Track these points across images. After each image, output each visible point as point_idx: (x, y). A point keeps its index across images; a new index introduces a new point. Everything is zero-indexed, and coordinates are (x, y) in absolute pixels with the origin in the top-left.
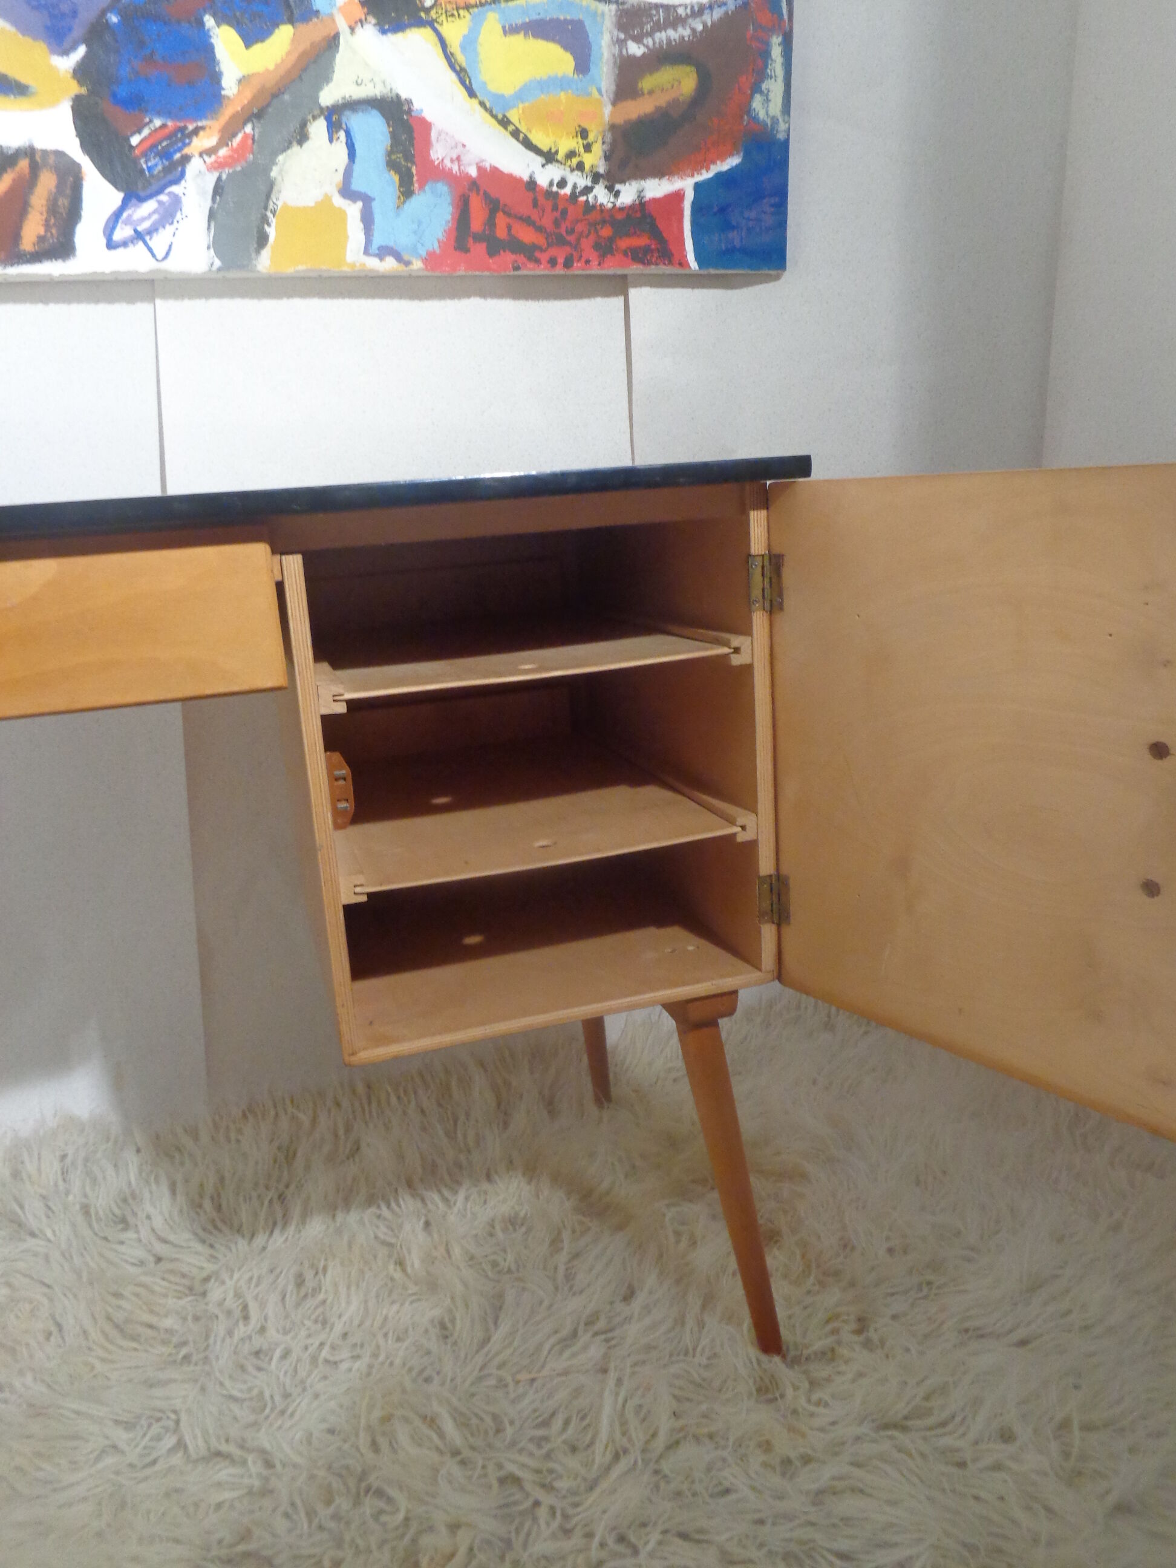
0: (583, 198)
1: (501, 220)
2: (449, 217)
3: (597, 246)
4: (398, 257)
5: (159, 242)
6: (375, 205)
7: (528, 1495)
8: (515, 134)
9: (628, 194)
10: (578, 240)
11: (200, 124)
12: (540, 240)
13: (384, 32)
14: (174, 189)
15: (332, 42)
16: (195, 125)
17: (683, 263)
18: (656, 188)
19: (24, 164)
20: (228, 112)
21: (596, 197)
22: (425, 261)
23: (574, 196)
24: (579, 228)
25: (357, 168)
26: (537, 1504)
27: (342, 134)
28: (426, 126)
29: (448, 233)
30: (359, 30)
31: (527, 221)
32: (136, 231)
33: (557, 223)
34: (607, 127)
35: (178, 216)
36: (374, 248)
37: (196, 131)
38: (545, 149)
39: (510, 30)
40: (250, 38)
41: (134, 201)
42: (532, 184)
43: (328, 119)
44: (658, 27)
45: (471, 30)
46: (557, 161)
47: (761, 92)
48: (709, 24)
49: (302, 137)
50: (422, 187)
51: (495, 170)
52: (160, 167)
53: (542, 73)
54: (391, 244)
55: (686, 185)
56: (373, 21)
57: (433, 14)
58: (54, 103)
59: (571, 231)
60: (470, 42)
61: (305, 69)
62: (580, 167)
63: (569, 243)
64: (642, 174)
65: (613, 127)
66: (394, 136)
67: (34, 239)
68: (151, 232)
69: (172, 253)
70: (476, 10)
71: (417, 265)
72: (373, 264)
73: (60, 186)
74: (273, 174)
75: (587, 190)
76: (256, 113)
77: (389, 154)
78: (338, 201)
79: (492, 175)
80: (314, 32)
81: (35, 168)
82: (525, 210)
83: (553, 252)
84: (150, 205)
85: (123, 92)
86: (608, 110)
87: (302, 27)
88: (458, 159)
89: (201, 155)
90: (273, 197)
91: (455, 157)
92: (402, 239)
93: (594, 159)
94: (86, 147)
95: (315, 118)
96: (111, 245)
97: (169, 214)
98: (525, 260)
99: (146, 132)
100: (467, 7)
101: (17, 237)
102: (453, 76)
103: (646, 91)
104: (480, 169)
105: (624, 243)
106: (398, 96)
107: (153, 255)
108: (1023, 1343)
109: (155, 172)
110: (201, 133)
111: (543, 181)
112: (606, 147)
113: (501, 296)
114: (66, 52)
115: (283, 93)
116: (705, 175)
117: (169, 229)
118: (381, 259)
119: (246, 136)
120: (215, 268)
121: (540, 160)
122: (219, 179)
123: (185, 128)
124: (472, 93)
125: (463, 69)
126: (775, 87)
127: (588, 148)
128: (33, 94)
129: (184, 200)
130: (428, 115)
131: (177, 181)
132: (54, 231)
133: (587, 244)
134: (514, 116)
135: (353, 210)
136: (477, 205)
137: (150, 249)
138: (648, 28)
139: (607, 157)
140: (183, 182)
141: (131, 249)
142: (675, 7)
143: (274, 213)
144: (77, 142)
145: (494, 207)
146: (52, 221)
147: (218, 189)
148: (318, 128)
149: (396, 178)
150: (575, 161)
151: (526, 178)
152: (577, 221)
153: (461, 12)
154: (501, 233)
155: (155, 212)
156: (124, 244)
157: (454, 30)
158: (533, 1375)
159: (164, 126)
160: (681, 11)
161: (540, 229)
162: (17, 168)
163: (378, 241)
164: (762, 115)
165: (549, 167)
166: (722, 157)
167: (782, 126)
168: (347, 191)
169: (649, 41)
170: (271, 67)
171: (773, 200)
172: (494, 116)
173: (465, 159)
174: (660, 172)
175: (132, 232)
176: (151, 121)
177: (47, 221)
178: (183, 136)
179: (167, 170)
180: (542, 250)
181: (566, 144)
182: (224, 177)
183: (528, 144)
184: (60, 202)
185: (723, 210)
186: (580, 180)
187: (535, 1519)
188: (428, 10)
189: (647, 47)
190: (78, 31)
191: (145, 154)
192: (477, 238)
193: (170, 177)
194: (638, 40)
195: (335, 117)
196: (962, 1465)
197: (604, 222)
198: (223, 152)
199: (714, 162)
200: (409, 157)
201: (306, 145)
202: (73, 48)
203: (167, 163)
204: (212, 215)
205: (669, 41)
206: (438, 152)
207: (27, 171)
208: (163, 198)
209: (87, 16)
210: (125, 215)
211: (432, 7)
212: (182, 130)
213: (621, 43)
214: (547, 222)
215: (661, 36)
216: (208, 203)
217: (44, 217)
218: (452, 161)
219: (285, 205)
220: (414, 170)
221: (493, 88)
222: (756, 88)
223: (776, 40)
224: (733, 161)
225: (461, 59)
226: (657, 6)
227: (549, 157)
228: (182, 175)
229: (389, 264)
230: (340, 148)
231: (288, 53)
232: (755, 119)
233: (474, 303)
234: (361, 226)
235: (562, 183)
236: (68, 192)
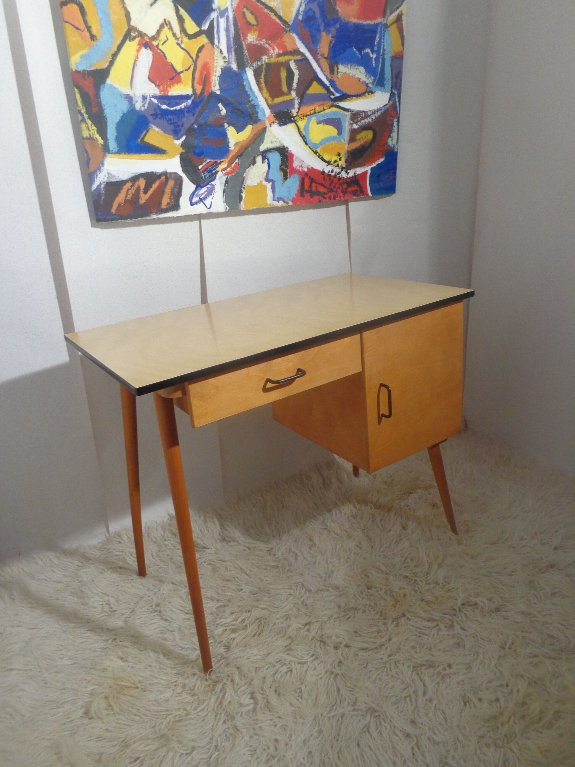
0: (338, 176)
1: (314, 185)
2: (298, 185)
3: (342, 191)
4: (284, 201)
5: (207, 202)
6: (276, 183)
7: (411, 579)
8: (319, 156)
9: (351, 173)
10: (337, 190)
11: (222, 160)
12: (325, 191)
13: (280, 125)
14: (212, 183)
15: (264, 130)
16: (220, 161)
17: (367, 195)
18: (359, 171)
19: (163, 178)
20: (231, 155)
21: (342, 175)
22: (292, 202)
23: (335, 175)
24: (337, 186)
25: (271, 171)
26: (415, 580)
27: (266, 160)
28: (292, 155)
29: (298, 190)
30: (273, 126)
31: (322, 185)
32: (200, 198)
33: (330, 185)
34: (346, 152)
35: (214, 192)
36: (276, 198)
37: (220, 163)
38: (328, 160)
39: (319, 123)
40: (239, 130)
41: (199, 188)
42: (323, 173)
43: (262, 156)
44: (362, 119)
45: (307, 123)
46: (331, 164)
47: (391, 137)
48: (377, 116)
49: (254, 162)
50: (290, 176)
51: (312, 168)
52: (208, 176)
53: (328, 135)
54: (281, 196)
55: (368, 169)
56: (277, 122)
57: (296, 119)
58: (174, 156)
59: (334, 187)
60: (306, 127)
61: (255, 140)
62: (338, 165)
63: (334, 191)
64: (355, 166)
65: (348, 152)
66: (282, 160)
67: (166, 204)
68: (205, 198)
69: (212, 205)
70: (309, 116)
71: (291, 203)
72: (276, 204)
73: (175, 185)
74: (244, 175)
75: (339, 173)
76: (239, 155)
77: (281, 166)
78: (264, 183)
79: (312, 170)
80: (259, 126)
81: (167, 179)
82: (320, 181)
83: (329, 195)
84: (205, 189)
85: (197, 151)
86: (347, 146)
87: (255, 125)
88: (301, 166)
89: (222, 171)
90: (244, 183)
91: (300, 165)
92: (284, 194)
93: (342, 163)
94: (184, 171)
95: (258, 155)
96: (192, 204)
97: (210, 192)
98: (322, 198)
99: (204, 164)
100: (307, 116)
101: (160, 203)
102: (301, 139)
103: (358, 139)
104: (308, 168)
105: (350, 189)
106: (284, 146)
107: (206, 207)
108: (515, 518)
109: (206, 177)
110: (222, 163)
111: (326, 171)
112: (346, 158)
113: (309, 209)
114: (179, 139)
115: (249, 148)
116: (374, 165)
117: (211, 197)
118: (278, 202)
119: (236, 162)
120: (227, 210)
121: (326, 164)
122: (227, 178)
123: (217, 162)
124: (306, 144)
125: (304, 136)
126: (394, 135)
127: (340, 159)
128: (167, 153)
129: (216, 186)
130: (293, 152)
131: (213, 180)
132: (173, 200)
133: (339, 191)
134: (319, 150)
135: (269, 185)
136: (307, 181)
137: (205, 204)
138: (359, 119)
139: (346, 162)
140: (215, 181)
141: (198, 205)
142: (367, 111)
143: (244, 188)
144: (181, 169)
145: (312, 180)
146: (172, 197)
147: (227, 182)
148: (259, 159)
149: (283, 173)
150: (336, 164)
151: (322, 170)
152: (336, 183)
153: (305, 117)
154: (314, 189)
155: (206, 191)
156: (196, 203)
157: (302, 124)
158: (392, 553)
159: (210, 162)
160: (369, 113)
161: (325, 187)
162: (161, 179)
163: (276, 196)
164: (391, 144)
165: (329, 166)
166: (379, 159)
167: (396, 147)
168: (267, 180)
169: (359, 123)
170: (245, 139)
171: (392, 171)
172: (313, 151)
173: (303, 166)
174: (361, 165)
175: (199, 199)
176: (206, 160)
177: (170, 197)
178: (216, 165)
179: (210, 176)
180: (327, 194)
181: (334, 158)
182: (229, 177)
183: (323, 159)
184: (175, 190)
185: (378, 176)
186: (337, 170)
187: (417, 584)
188: (294, 117)
189: (359, 125)
190: (183, 131)
191: (203, 172)
192: (307, 192)
193: (212, 178)
194: (356, 123)
195: (264, 155)
196: (515, 548)
197: (344, 183)
198: (229, 169)
199: (376, 161)
200: (287, 167)
201: (255, 165)
202: (181, 137)
203: (210, 174)
204: (224, 191)
205: (365, 123)
206: (296, 164)
207: (164, 180)
208: (209, 186)
209: (187, 126)
210: (196, 193)
211: (295, 117)
212: (216, 162)
213: (351, 125)
214: (327, 184)
215: (363, 121)
216: (223, 187)
217: (169, 196)
218: (300, 167)
219: (248, 185)
220: (288, 171)
221: (313, 141)
222: (389, 136)
223: (396, 120)
224: (382, 160)
225: (303, 133)
226: (362, 112)
227: (329, 163)
228: (215, 178)
229: (281, 204)
230: (266, 165)
231: (251, 134)
232: (389, 146)
233: (302, 211)
234: (271, 190)
235: (332, 171)
236: (178, 186)
